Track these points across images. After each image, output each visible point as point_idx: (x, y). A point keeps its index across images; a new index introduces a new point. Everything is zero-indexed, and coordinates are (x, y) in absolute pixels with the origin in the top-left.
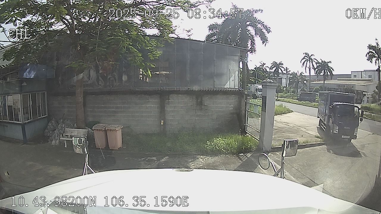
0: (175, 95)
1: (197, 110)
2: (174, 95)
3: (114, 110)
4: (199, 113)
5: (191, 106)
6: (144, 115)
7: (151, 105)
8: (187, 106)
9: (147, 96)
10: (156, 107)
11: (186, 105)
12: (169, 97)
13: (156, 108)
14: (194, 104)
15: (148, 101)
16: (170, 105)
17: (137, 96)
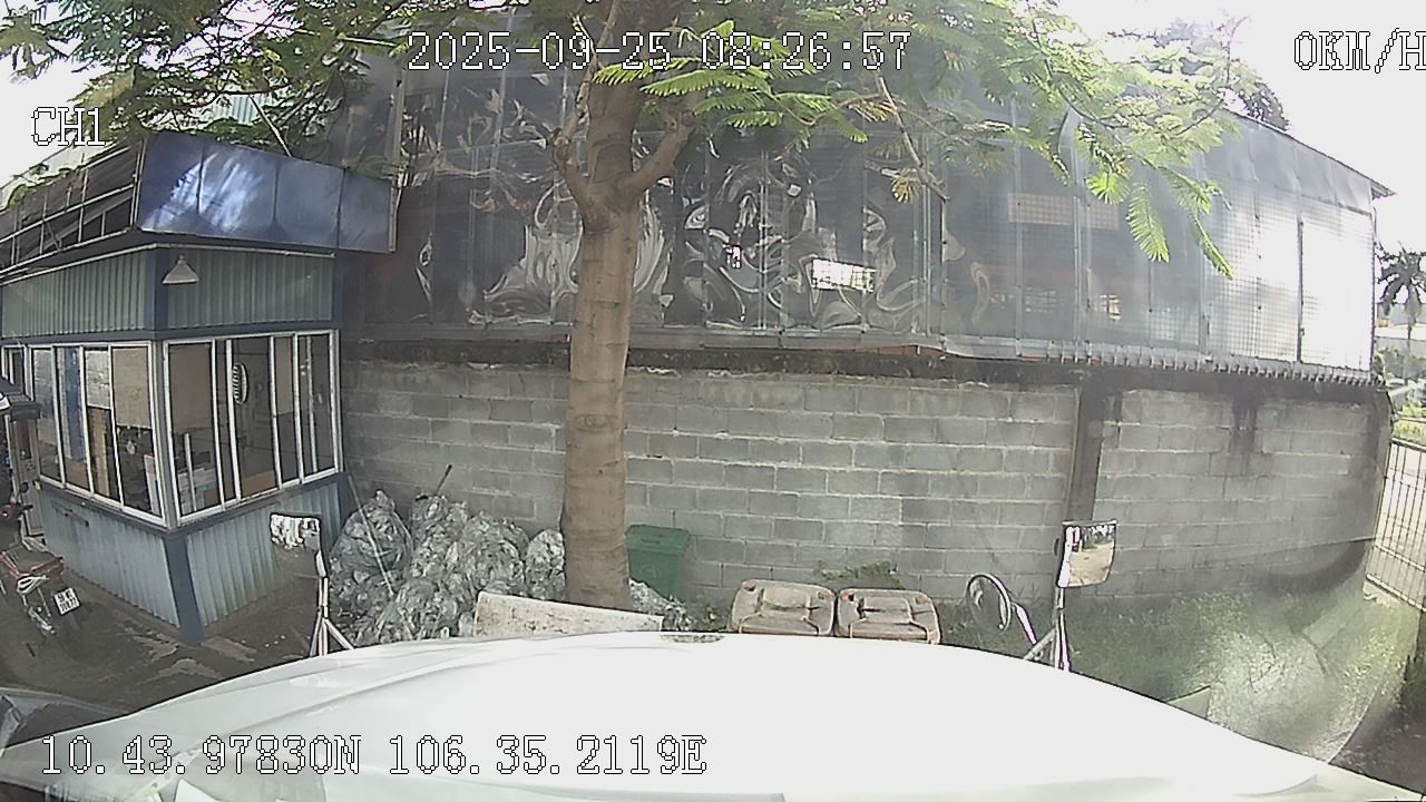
0: (1150, 392)
1: (1229, 479)
2: (1145, 396)
3: (796, 465)
4: (1237, 493)
5: (1211, 454)
6: (980, 501)
7: (1023, 448)
8: (1194, 453)
9: (1009, 394)
10: (1051, 457)
11: (1192, 451)
12: (1118, 405)
13: (1051, 463)
14: (1223, 448)
15: (1013, 423)
16: (1120, 448)
17: (950, 386)
